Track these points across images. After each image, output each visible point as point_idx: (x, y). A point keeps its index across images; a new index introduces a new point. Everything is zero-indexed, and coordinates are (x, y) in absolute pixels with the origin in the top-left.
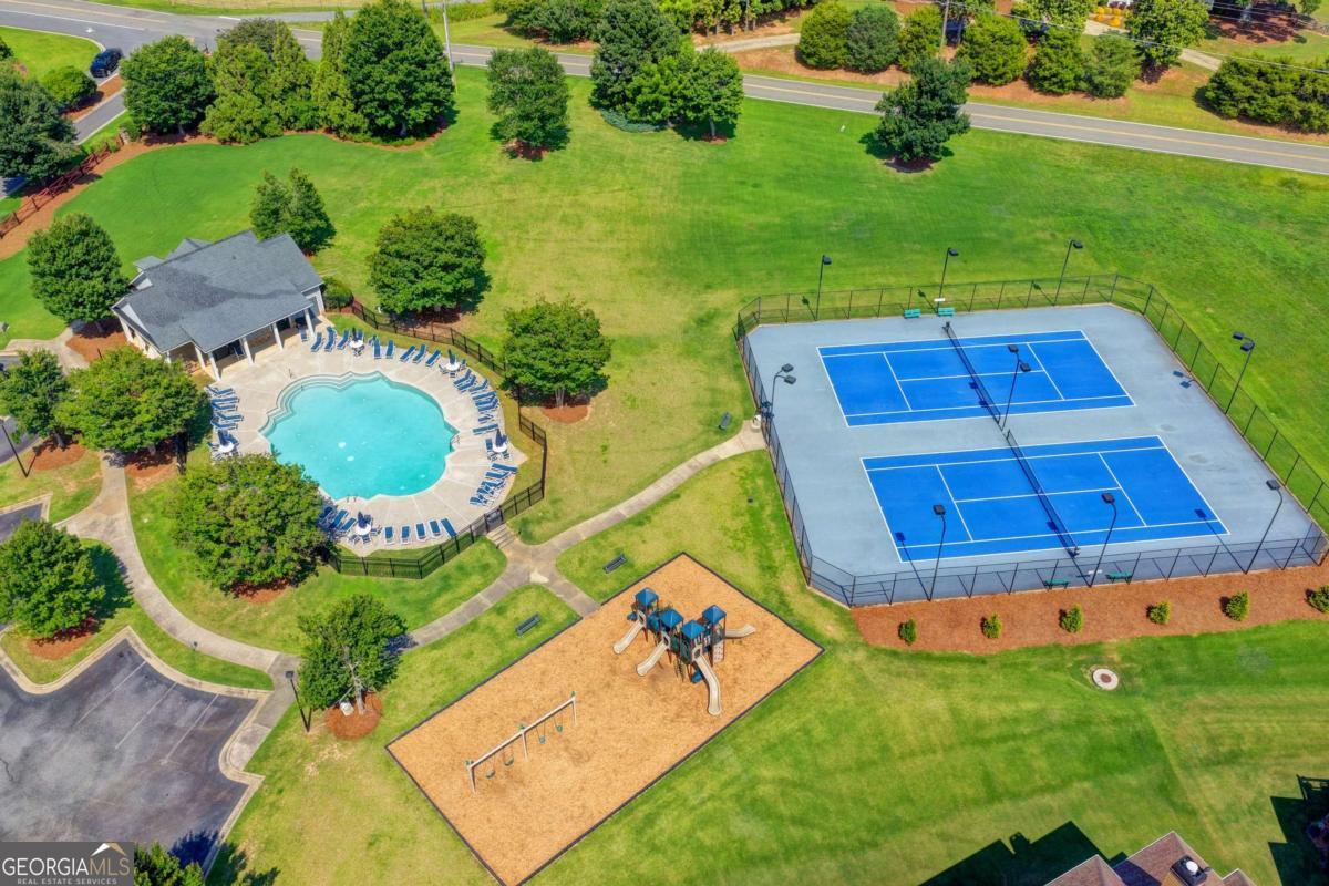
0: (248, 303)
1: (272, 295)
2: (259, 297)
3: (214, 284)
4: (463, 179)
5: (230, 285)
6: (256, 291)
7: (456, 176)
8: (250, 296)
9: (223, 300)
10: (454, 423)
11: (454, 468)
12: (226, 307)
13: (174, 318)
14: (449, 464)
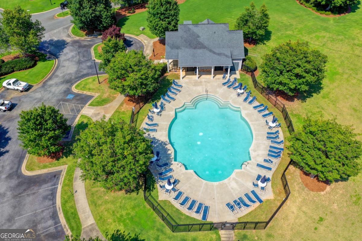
0: (208, 53)
1: (219, 54)
2: (214, 53)
3: (201, 41)
4: (340, 37)
5: (206, 43)
6: (215, 51)
7: (339, 35)
8: (211, 51)
9: (200, 48)
10: (253, 154)
11: (234, 179)
12: (199, 51)
13: (178, 48)
14: (233, 175)
